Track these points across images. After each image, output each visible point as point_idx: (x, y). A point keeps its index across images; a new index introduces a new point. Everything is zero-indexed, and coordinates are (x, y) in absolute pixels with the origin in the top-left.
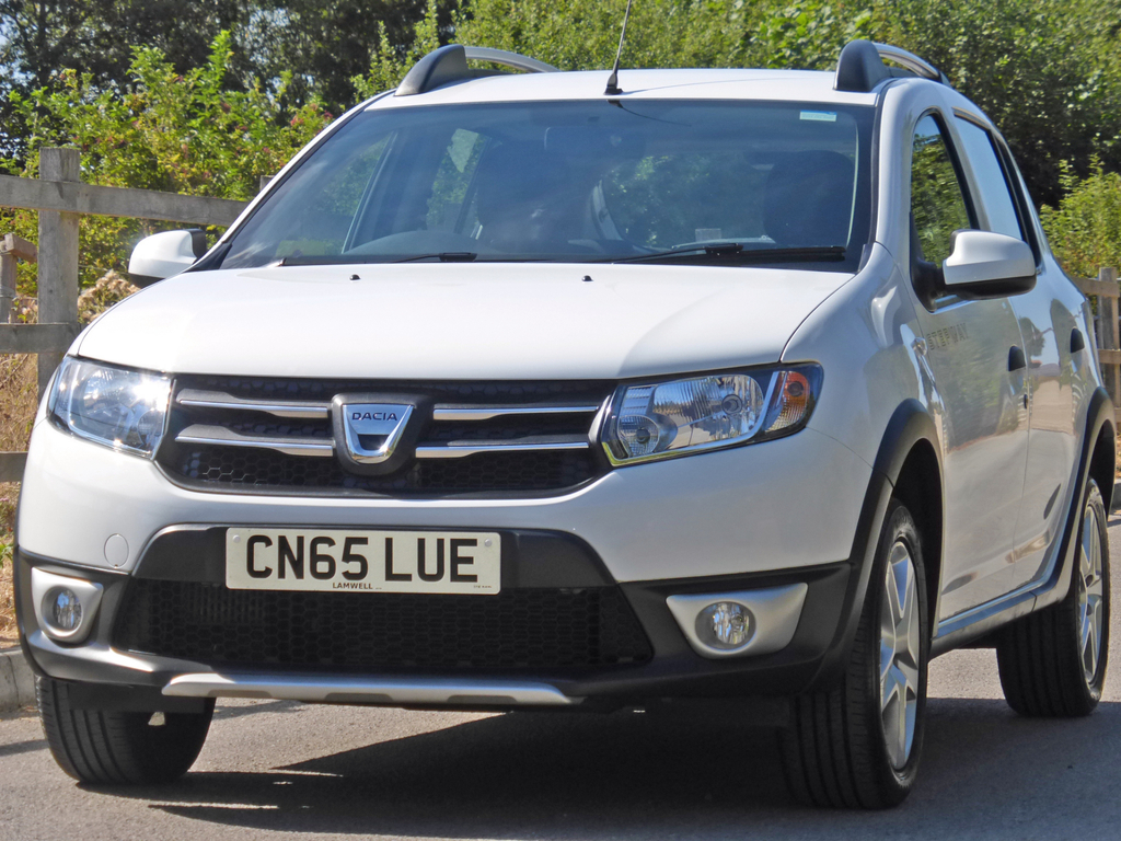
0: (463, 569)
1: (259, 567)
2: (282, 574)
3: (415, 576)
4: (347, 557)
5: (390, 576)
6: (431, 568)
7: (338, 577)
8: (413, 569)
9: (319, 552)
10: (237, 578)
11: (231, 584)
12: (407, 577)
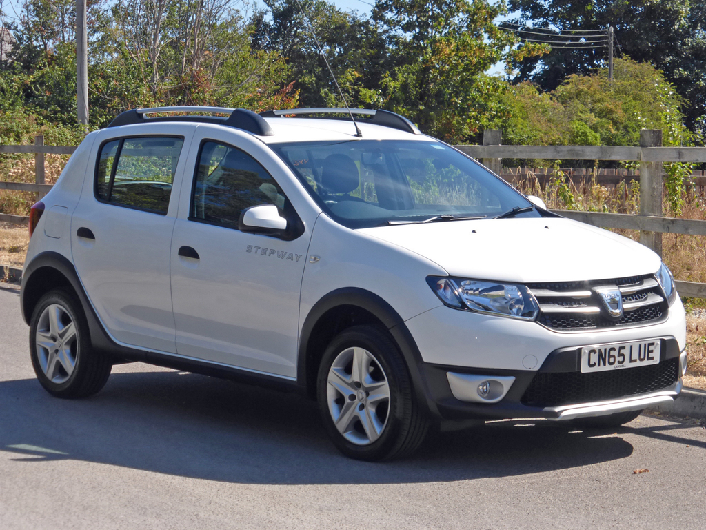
0: (651, 355)
1: (592, 363)
2: (599, 365)
3: (638, 360)
4: (620, 355)
5: (631, 361)
6: (642, 357)
7: (616, 364)
8: (637, 358)
9: (611, 354)
10: (585, 369)
11: (583, 371)
12: (635, 361)
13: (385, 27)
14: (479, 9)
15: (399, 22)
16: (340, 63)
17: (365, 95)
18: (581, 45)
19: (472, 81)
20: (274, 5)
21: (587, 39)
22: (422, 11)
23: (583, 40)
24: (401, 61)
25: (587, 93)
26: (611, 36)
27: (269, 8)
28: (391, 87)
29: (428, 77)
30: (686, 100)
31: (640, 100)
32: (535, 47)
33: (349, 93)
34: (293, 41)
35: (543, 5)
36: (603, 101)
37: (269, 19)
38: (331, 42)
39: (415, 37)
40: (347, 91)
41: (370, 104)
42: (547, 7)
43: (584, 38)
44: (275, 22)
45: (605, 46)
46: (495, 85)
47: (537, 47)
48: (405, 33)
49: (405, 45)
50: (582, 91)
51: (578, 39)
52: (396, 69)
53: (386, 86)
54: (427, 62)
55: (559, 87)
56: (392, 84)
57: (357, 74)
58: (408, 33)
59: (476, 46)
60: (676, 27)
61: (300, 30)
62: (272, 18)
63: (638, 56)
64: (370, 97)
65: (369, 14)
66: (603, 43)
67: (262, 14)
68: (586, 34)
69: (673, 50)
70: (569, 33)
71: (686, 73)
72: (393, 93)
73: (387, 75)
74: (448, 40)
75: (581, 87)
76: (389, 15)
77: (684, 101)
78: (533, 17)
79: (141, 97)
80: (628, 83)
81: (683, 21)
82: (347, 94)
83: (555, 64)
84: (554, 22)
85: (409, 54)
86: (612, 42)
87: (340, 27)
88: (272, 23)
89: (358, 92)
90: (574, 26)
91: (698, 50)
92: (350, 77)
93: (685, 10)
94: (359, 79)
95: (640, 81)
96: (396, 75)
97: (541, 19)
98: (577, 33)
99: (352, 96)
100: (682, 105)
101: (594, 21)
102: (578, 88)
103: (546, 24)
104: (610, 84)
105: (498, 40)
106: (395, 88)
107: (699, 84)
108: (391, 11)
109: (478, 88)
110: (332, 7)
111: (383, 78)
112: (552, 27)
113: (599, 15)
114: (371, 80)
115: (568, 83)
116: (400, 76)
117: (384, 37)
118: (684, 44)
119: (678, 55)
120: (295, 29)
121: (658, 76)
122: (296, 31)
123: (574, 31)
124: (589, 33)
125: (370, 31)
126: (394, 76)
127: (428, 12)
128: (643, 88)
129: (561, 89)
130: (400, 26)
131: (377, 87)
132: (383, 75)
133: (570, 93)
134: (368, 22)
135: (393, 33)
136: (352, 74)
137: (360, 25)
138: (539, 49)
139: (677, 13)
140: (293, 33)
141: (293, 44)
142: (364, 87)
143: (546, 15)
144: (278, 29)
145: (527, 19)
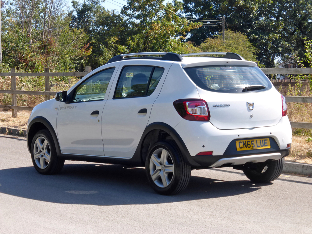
13: (128, 17)
14: (169, 8)
15: (134, 15)
16: (108, 34)
17: (121, 48)
18: (208, 25)
19: (167, 41)
20: (77, 7)
21: (210, 22)
22: (144, 10)
23: (209, 23)
24: (135, 33)
25: (214, 46)
26: (223, 20)
27: (75, 9)
28: (132, 44)
29: (148, 40)
30: (258, 49)
31: (237, 49)
32: (195, 24)
33: (113, 48)
34: (86, 24)
35: (190, 7)
36: (222, 50)
37: (75, 14)
38: (103, 24)
39: (142, 22)
40: (112, 47)
41: (123, 52)
42: (192, 8)
43: (209, 22)
44: (78, 15)
45: (221, 25)
46: (178, 43)
47: (196, 24)
48: (137, 20)
49: (137, 25)
50: (212, 46)
51: (206, 22)
52: (134, 36)
53: (130, 44)
54: (148, 33)
55: (202, 44)
56: (133, 43)
57: (116, 39)
58: (138, 20)
59: (170, 25)
60: (252, 15)
61: (89, 19)
62: (76, 13)
63: (235, 29)
64: (123, 49)
65: (120, 11)
66: (219, 24)
67: (72, 12)
68: (209, 19)
69: (250, 26)
70: (202, 19)
71: (256, 36)
72: (133, 47)
73: (129, 39)
74: (158, 23)
75: (212, 44)
76: (129, 12)
77: (257, 50)
78: (185, 12)
79: (25, 51)
80: (232, 42)
81: (255, 13)
82: (112, 48)
83: (196, 33)
84: (195, 14)
85: (139, 29)
86: (224, 23)
87: (108, 17)
88: (76, 16)
89: (117, 47)
90: (204, 16)
91: (262, 26)
92: (114, 41)
93: (256, 7)
94: (117, 41)
95: (237, 41)
96: (134, 39)
97: (189, 13)
98: (206, 19)
99: (114, 49)
100: (256, 51)
101: (213, 14)
102: (211, 45)
103: (191, 15)
104: (223, 42)
105: (179, 22)
106: (133, 45)
107: (262, 41)
108: (131, 10)
109: (170, 44)
110: (103, 9)
111: (128, 41)
112: (194, 16)
113: (216, 11)
114: (122, 42)
115: (206, 42)
116: (136, 40)
117: (127, 22)
118: (255, 23)
119: (252, 28)
120: (87, 18)
121: (245, 38)
122: (87, 20)
123: (204, 18)
124: (212, 19)
125: (120, 19)
126: (132, 39)
127: (147, 10)
128: (238, 44)
129: (202, 45)
130: (134, 17)
131: (126, 45)
132: (128, 39)
133: (207, 47)
134: (119, 15)
135: (131, 20)
136: (114, 39)
137: (116, 16)
138: (197, 25)
139: (252, 9)
140: (86, 20)
141: (86, 25)
142: (120, 45)
143: (191, 12)
144: (79, 19)
145: (183, 13)
